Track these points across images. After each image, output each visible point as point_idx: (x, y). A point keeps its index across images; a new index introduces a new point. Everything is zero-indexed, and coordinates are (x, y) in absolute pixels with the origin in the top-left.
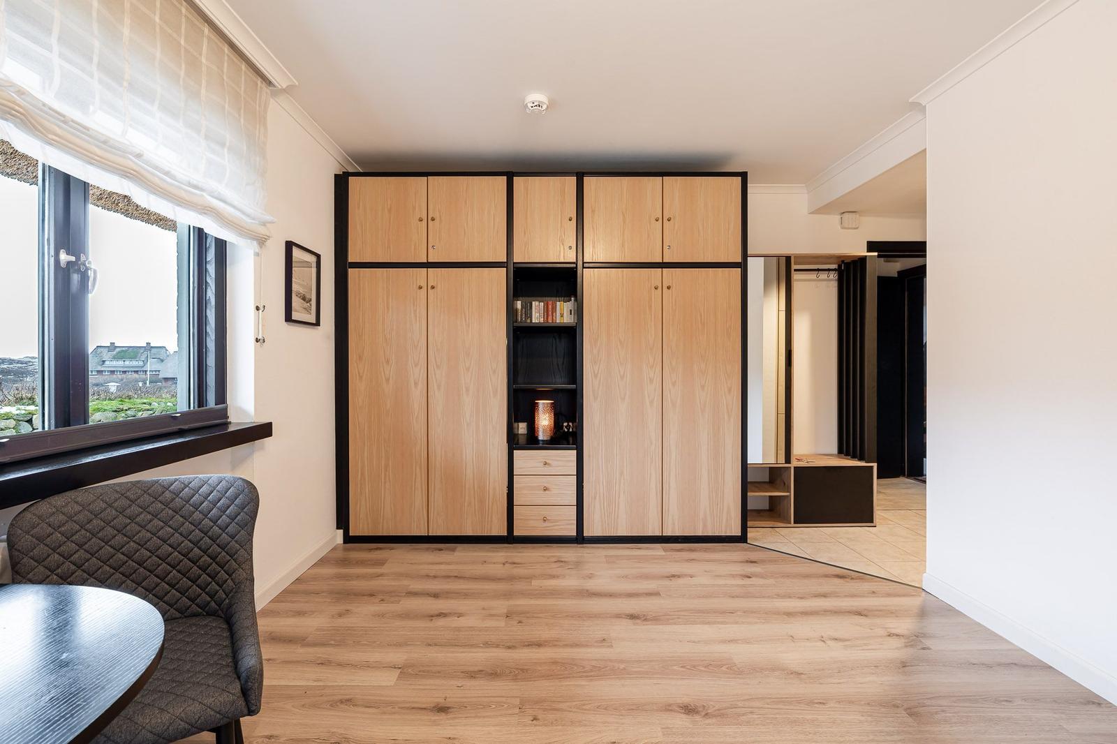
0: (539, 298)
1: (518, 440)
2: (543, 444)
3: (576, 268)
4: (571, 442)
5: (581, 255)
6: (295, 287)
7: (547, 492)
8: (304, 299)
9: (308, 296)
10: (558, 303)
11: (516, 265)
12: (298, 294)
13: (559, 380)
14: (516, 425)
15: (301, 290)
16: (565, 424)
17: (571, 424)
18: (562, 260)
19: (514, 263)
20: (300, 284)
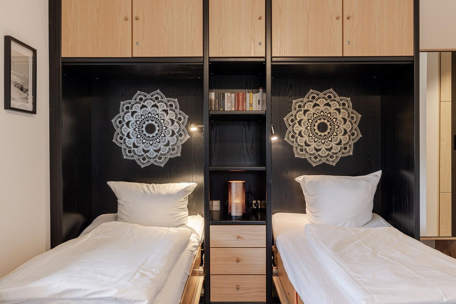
0: (231, 90)
1: (212, 216)
2: (236, 220)
3: (265, 62)
4: (259, 217)
5: (270, 50)
6: (14, 78)
7: (240, 263)
8: (22, 89)
9: (25, 87)
10: (248, 94)
11: (211, 60)
12: (16, 85)
13: (248, 163)
14: (211, 202)
15: (19, 81)
16: (254, 202)
17: (259, 202)
18: (253, 55)
19: (209, 58)
20: (17, 76)
